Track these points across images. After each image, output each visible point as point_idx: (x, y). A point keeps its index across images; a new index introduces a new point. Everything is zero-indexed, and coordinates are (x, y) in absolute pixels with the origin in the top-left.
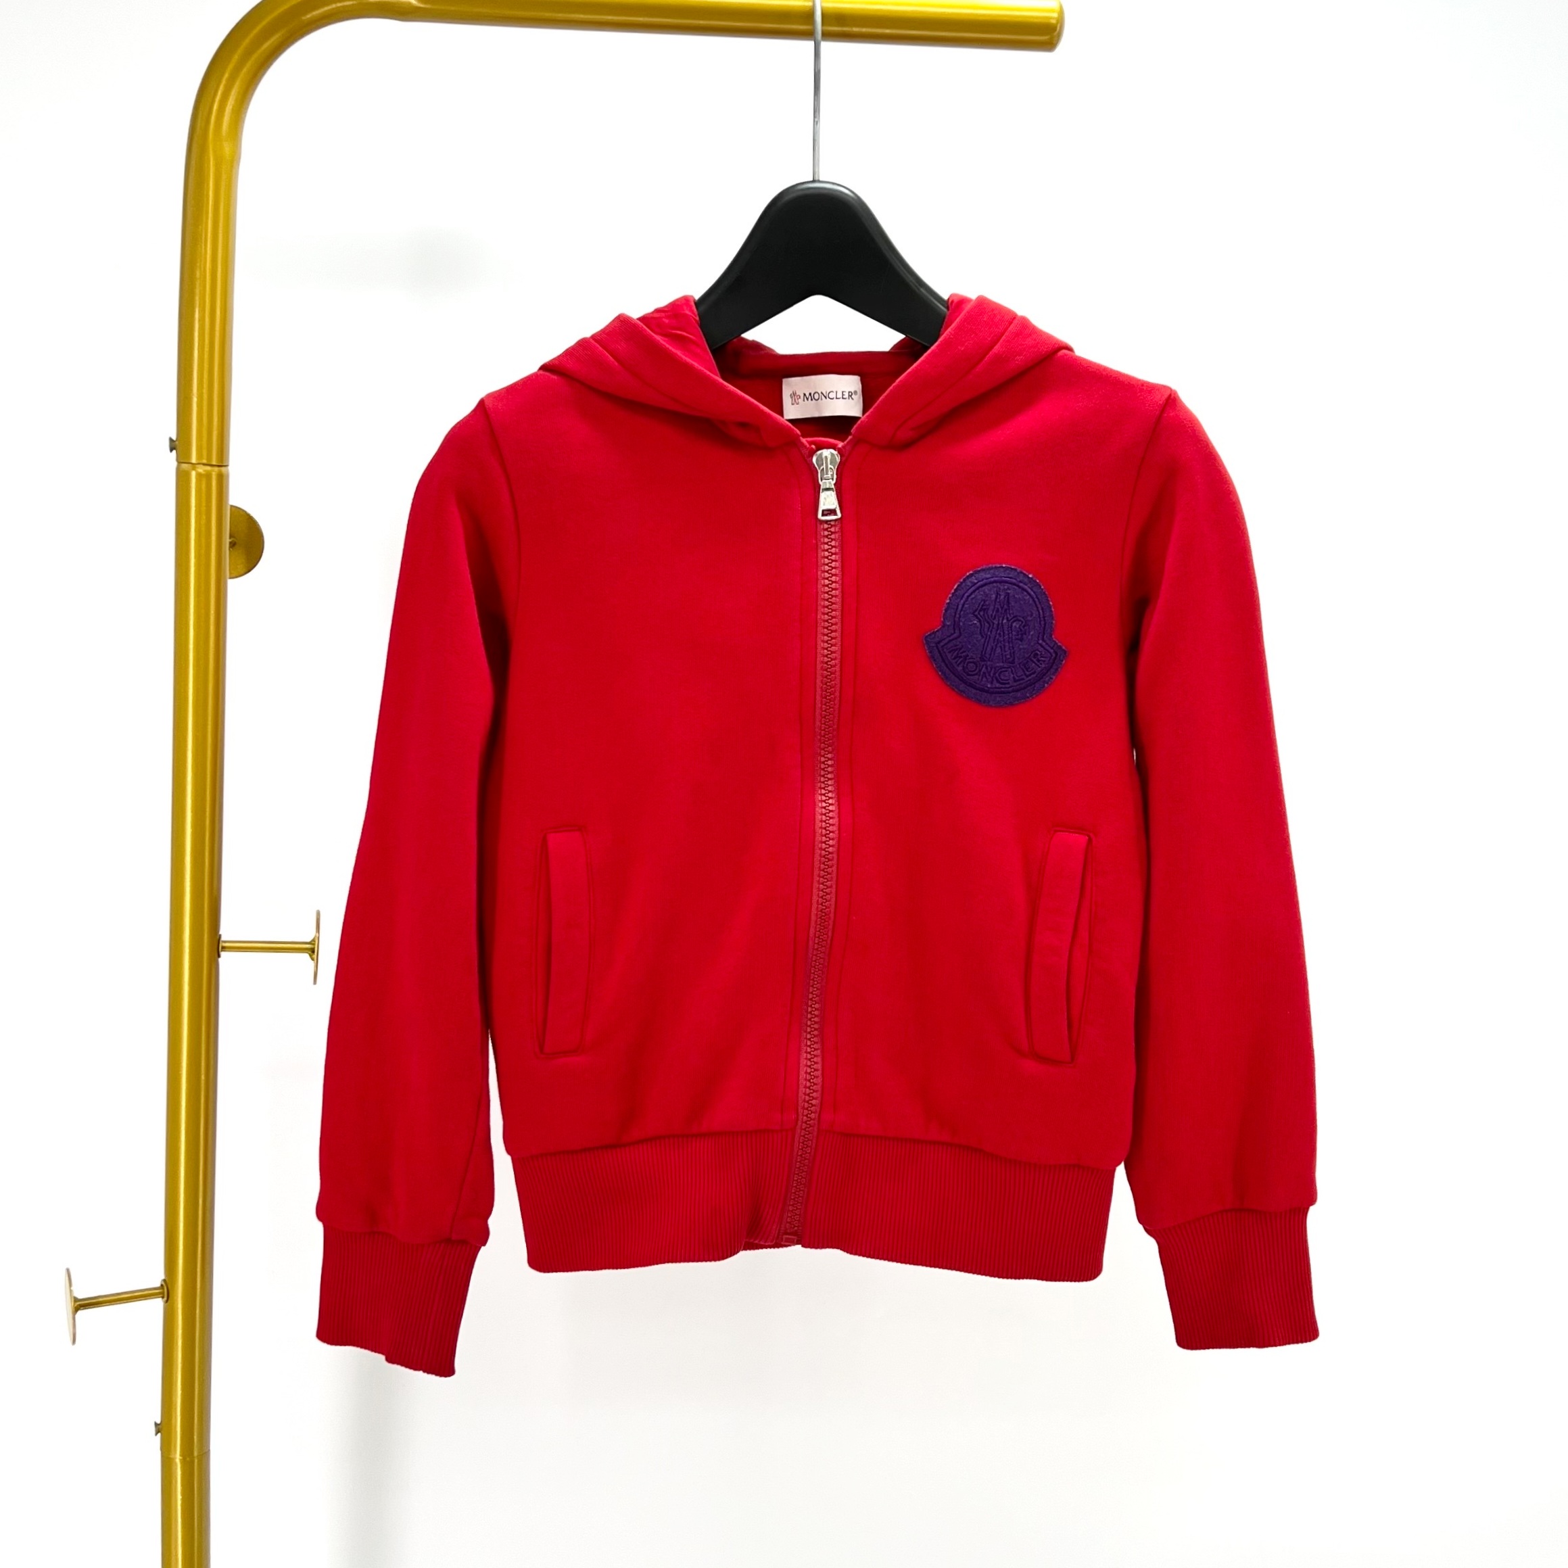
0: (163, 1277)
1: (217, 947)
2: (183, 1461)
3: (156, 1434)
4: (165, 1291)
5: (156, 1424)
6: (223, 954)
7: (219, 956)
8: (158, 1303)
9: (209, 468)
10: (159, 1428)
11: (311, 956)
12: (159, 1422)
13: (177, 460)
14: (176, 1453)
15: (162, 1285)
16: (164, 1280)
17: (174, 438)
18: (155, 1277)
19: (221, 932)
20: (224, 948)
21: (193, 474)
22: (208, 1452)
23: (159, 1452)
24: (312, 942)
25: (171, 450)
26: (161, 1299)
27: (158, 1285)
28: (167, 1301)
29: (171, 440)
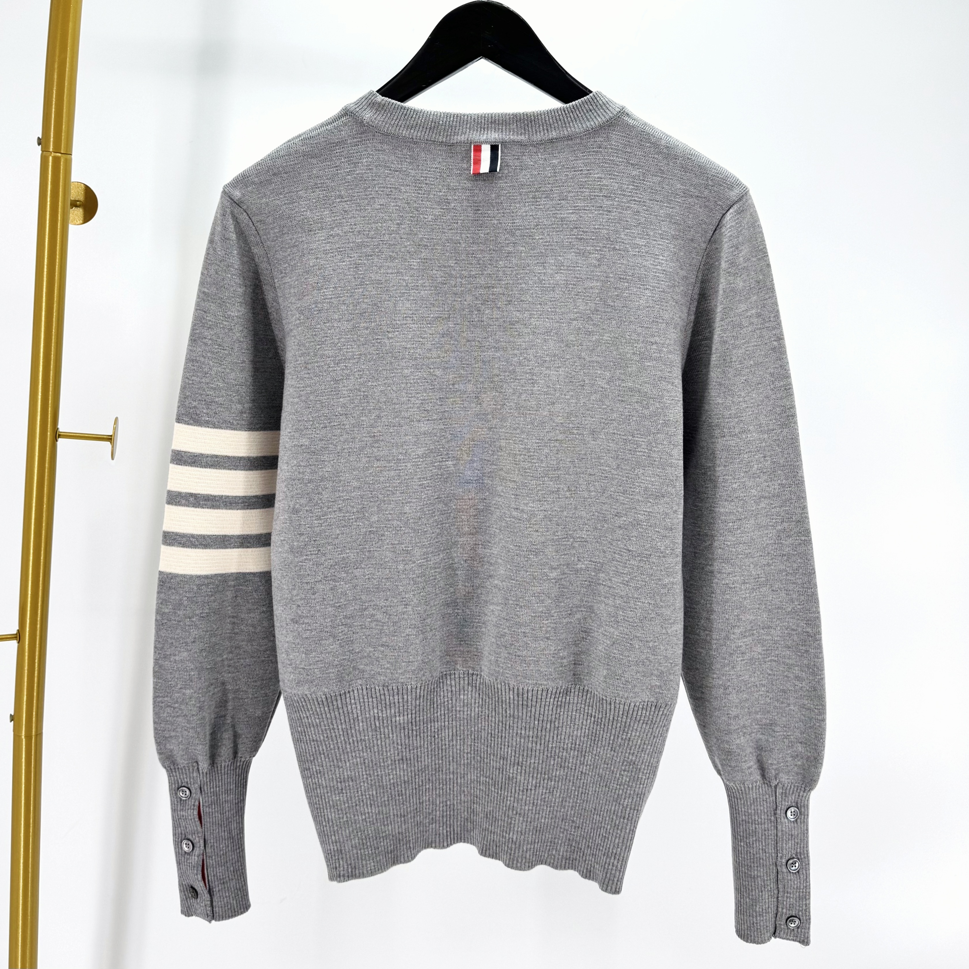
0: (18, 628)
1: (57, 435)
2: (26, 737)
3: (11, 721)
4: (18, 637)
5: (11, 715)
6: (60, 440)
7: (57, 441)
8: (14, 644)
9: (60, 155)
10: (12, 718)
11: (111, 442)
12: (13, 714)
13: (43, 151)
14: (22, 733)
15: (16, 634)
16: (18, 630)
17: (41, 137)
18: (14, 629)
19: (59, 427)
20: (60, 436)
21: (51, 158)
22: (41, 734)
23: (12, 733)
24: (111, 436)
25: (39, 144)
26: (16, 641)
27: (15, 632)
28: (19, 643)
29: (39, 138)
